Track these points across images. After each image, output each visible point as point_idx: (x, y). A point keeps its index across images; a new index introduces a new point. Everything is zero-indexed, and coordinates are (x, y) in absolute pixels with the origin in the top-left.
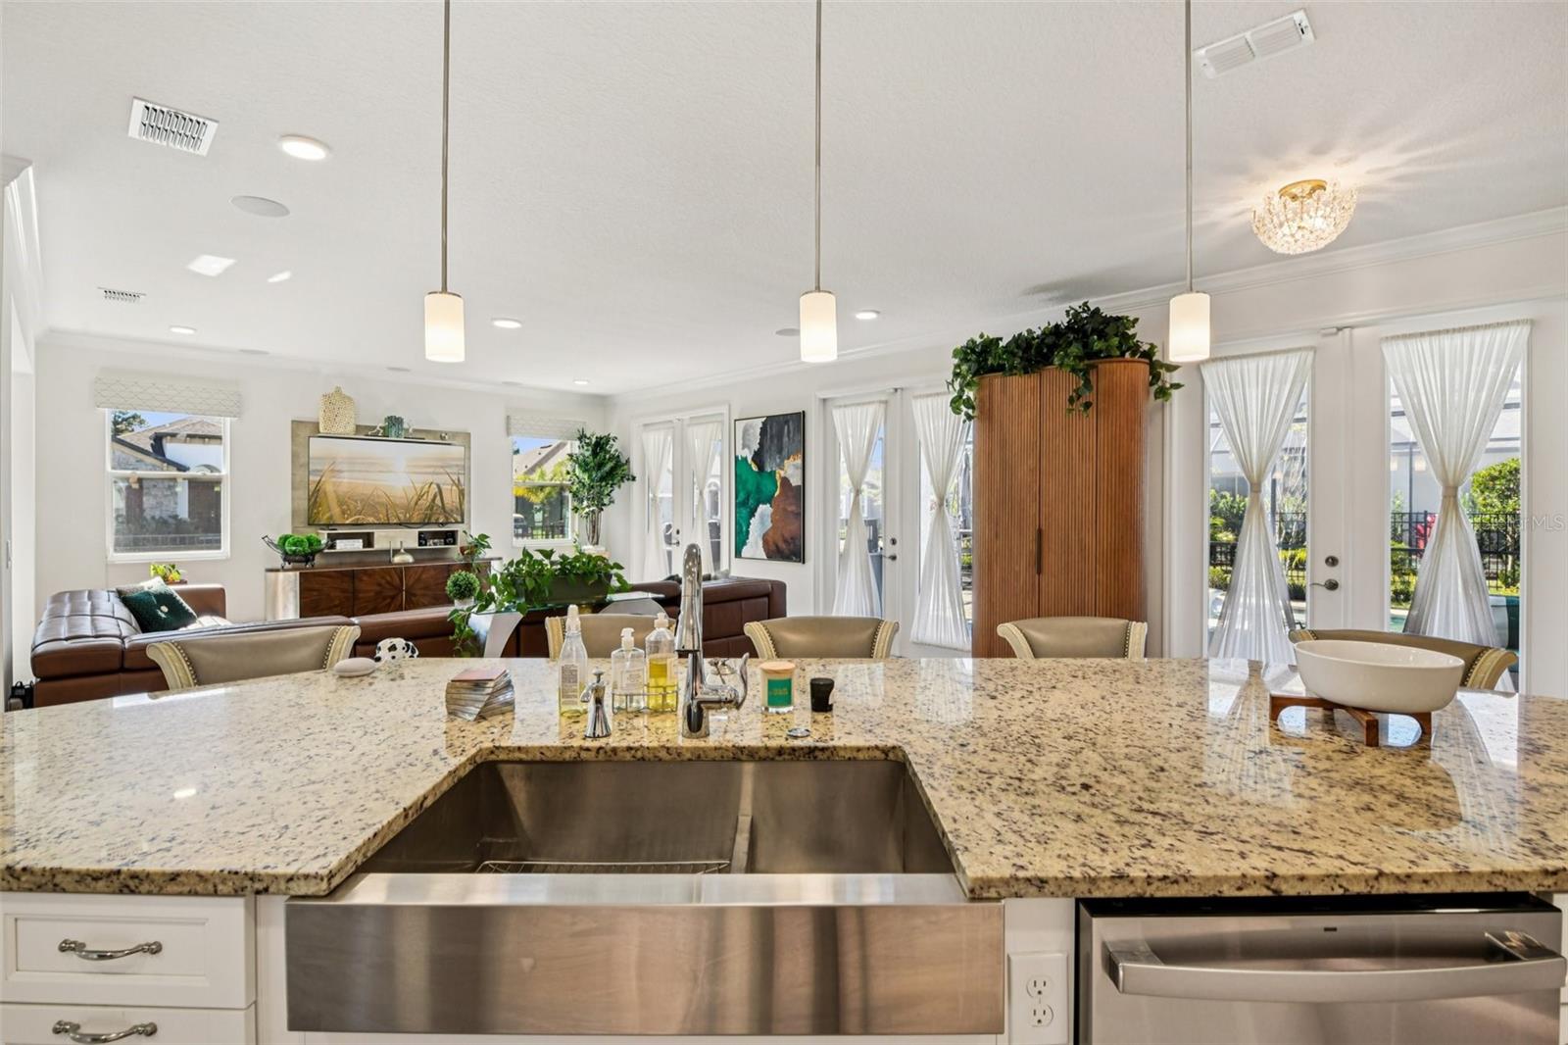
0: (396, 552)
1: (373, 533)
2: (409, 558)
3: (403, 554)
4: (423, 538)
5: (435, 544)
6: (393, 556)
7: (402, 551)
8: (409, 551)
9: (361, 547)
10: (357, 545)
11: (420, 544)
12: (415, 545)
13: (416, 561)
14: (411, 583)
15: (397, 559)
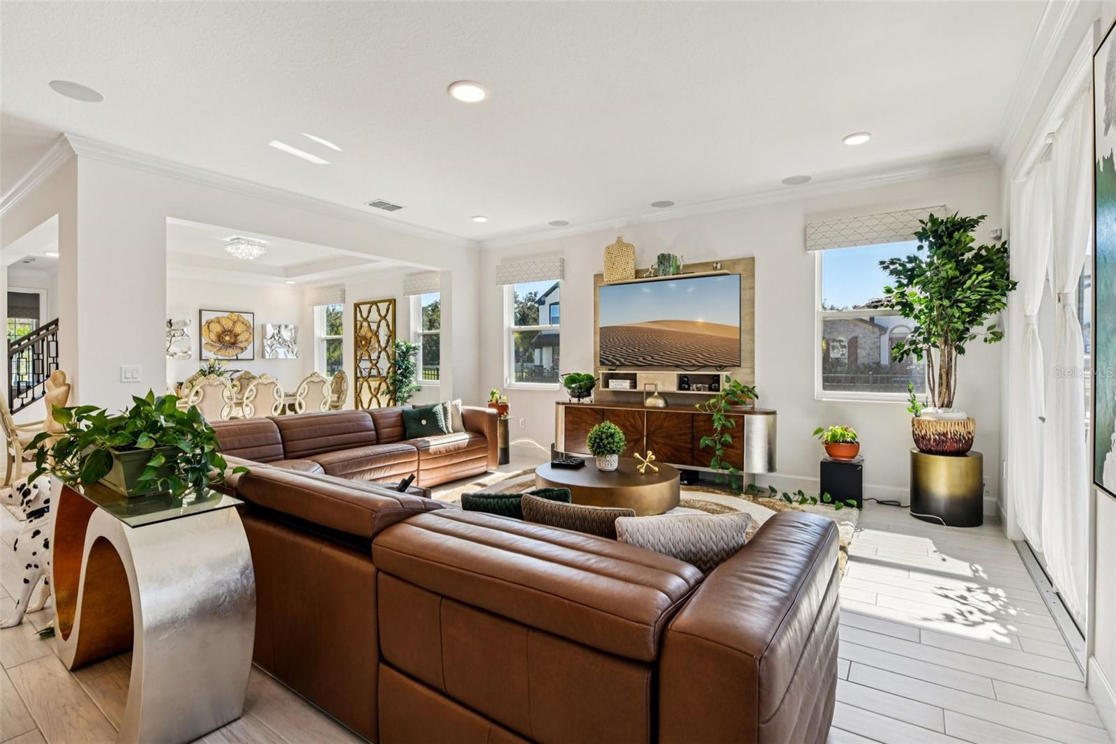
0: (650, 394)
1: (636, 374)
2: (660, 403)
3: (656, 397)
4: (684, 382)
5: (698, 389)
6: (646, 399)
7: (656, 394)
8: (662, 395)
9: (628, 387)
10: (625, 385)
11: (680, 388)
12: (672, 387)
13: (667, 405)
14: (652, 429)
15: (650, 402)
